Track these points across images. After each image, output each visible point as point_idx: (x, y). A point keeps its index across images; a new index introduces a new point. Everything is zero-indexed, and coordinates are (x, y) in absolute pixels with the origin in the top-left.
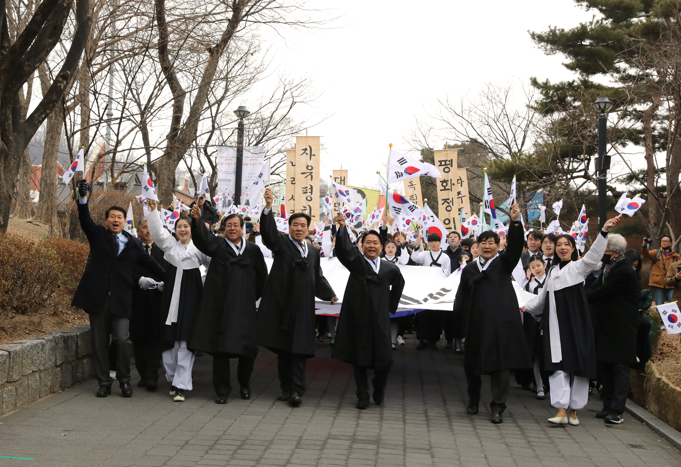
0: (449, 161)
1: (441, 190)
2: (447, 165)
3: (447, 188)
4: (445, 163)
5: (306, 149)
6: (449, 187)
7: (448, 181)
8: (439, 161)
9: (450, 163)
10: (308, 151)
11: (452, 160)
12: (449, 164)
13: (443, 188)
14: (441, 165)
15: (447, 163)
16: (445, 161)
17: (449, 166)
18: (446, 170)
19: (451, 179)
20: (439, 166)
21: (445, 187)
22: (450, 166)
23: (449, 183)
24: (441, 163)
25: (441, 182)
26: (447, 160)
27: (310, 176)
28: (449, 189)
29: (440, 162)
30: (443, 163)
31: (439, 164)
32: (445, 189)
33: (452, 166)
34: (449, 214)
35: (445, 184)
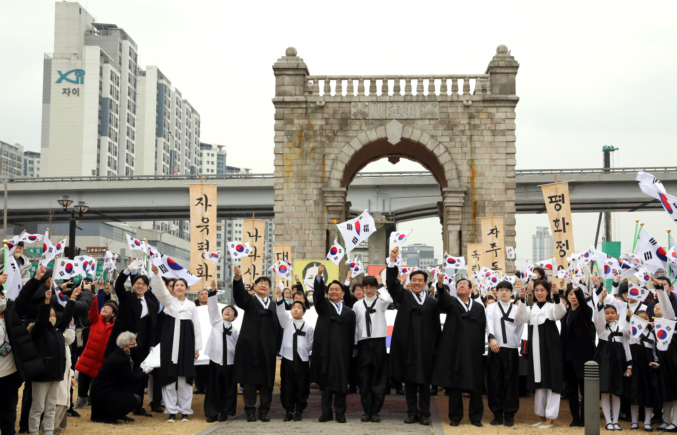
0: (560, 197)
2: (557, 201)
8: (549, 198)
9: (561, 198)
12: (560, 201)
14: (551, 202)
16: (555, 197)
17: (559, 203)
19: (563, 219)
20: (550, 203)
22: (561, 203)
24: (551, 200)
25: (554, 221)
26: (557, 196)
28: (561, 231)
29: (551, 198)
33: (563, 202)
34: (562, 260)
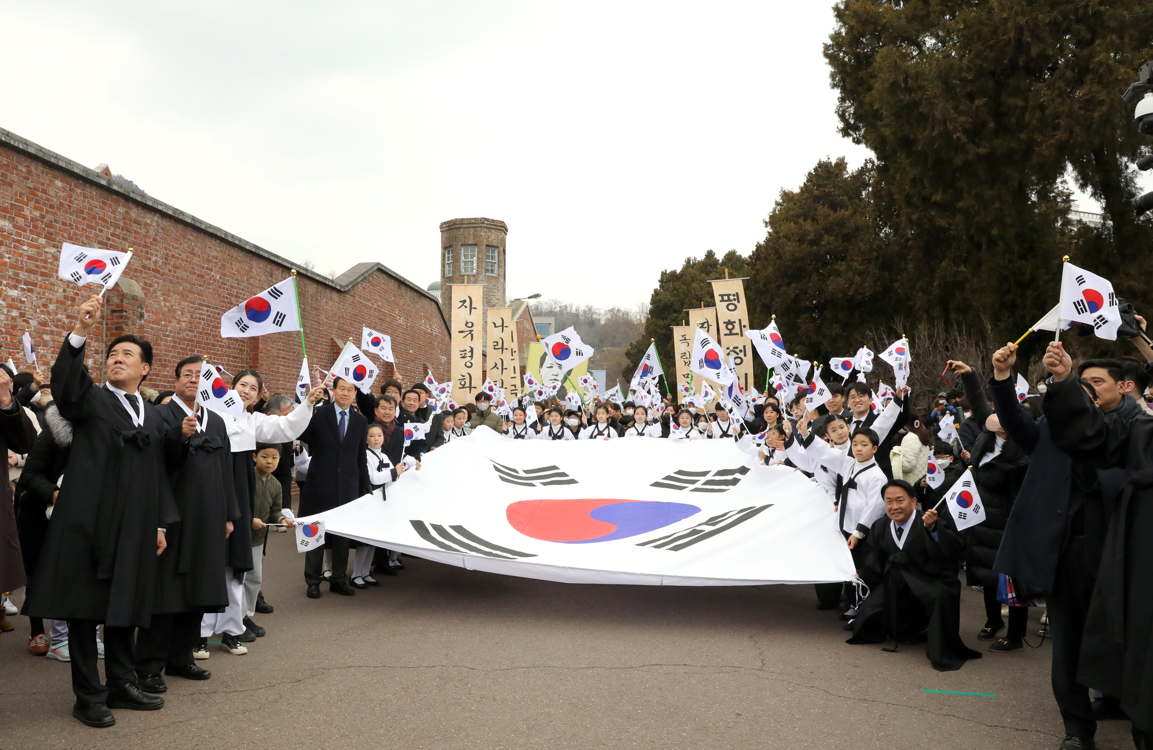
1: (725, 335)
3: (734, 332)
4: (729, 298)
5: (464, 301)
6: (737, 330)
7: (735, 322)
10: (468, 304)
11: (737, 293)
13: (728, 332)
15: (732, 298)
18: (732, 307)
21: (730, 330)
23: (737, 325)
27: (470, 335)
30: (726, 298)
31: (720, 298)
32: (731, 334)
35: (730, 327)
